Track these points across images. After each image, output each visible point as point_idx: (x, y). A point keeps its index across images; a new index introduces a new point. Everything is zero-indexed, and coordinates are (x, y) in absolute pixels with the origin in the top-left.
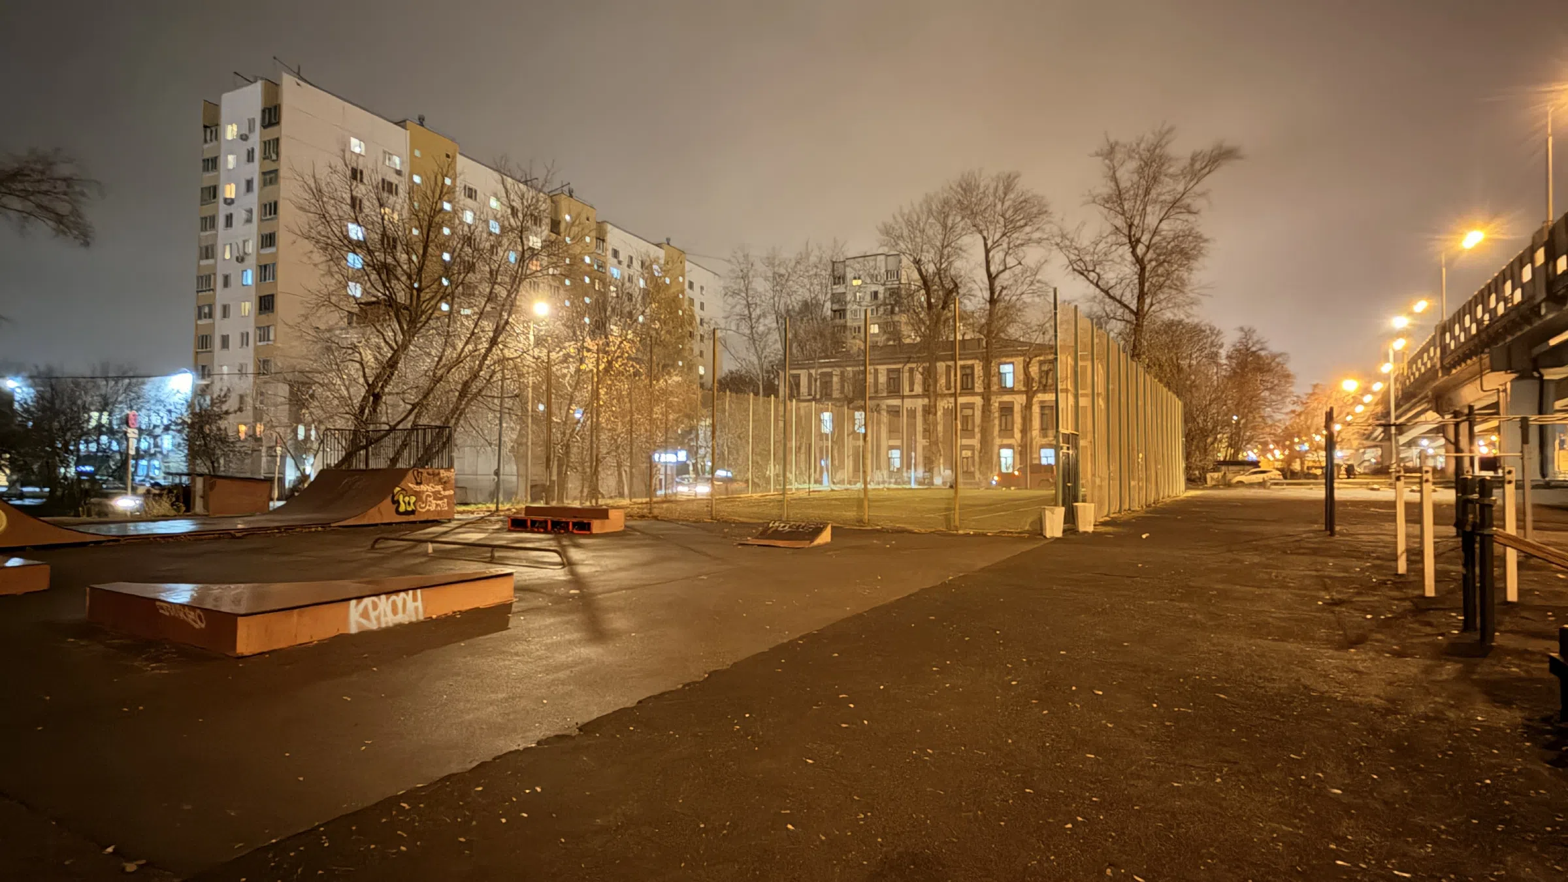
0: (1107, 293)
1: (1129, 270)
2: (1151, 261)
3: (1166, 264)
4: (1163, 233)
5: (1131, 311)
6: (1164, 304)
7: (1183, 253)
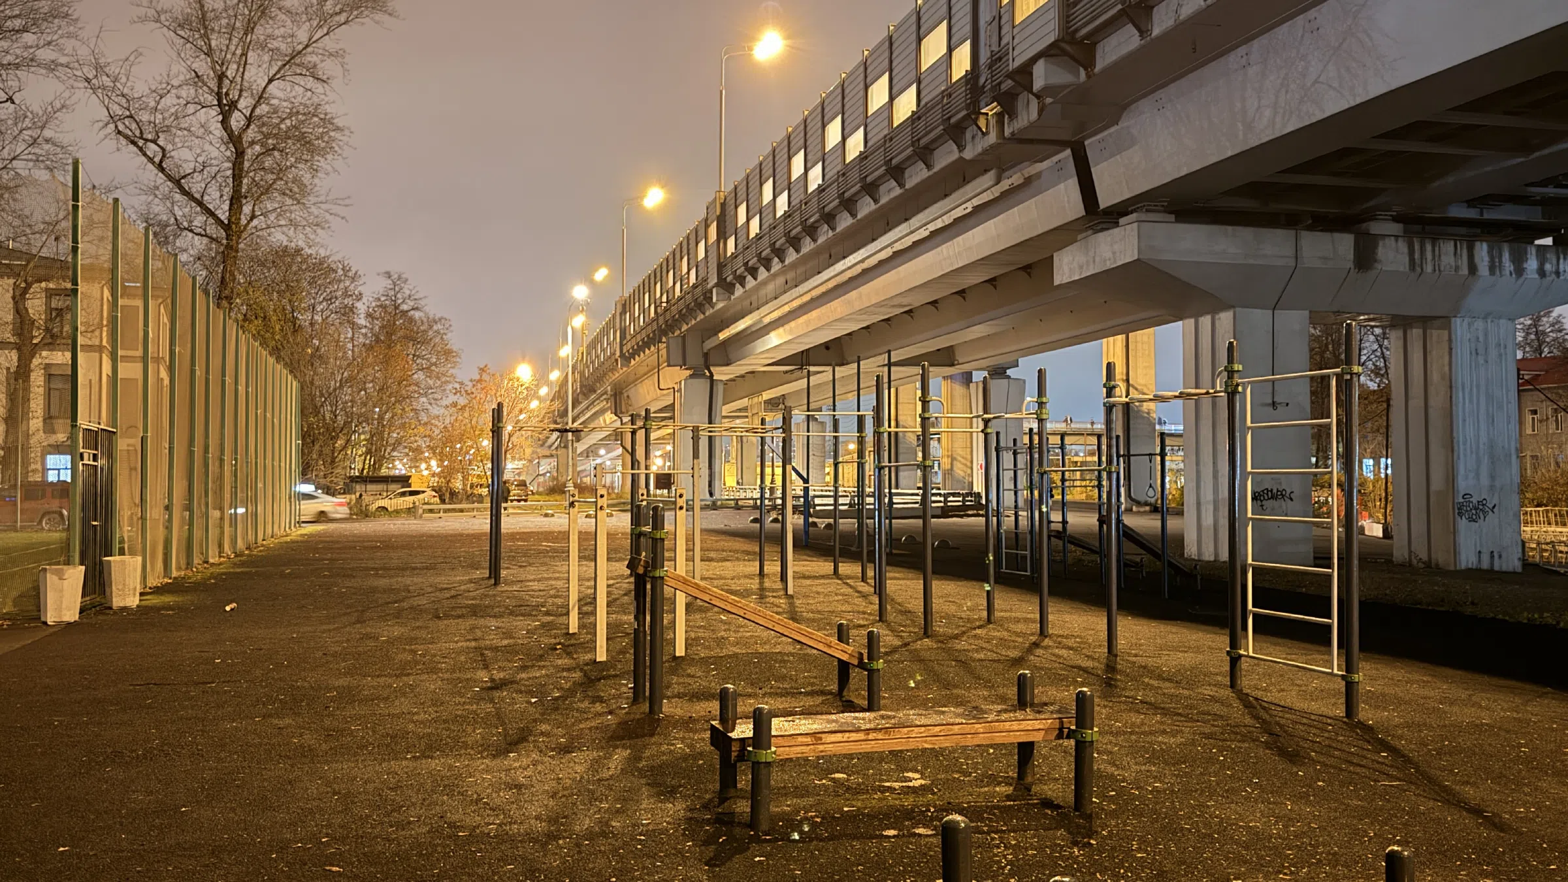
0: (177, 183)
1: (217, 152)
2: (252, 143)
3: (276, 153)
4: (274, 102)
5: (219, 221)
6: (272, 217)
7: (304, 141)
